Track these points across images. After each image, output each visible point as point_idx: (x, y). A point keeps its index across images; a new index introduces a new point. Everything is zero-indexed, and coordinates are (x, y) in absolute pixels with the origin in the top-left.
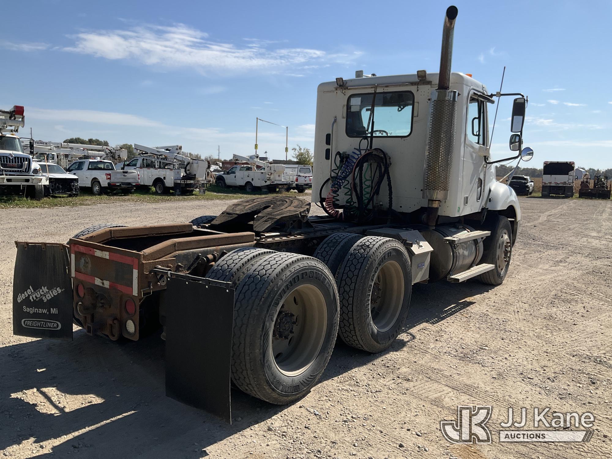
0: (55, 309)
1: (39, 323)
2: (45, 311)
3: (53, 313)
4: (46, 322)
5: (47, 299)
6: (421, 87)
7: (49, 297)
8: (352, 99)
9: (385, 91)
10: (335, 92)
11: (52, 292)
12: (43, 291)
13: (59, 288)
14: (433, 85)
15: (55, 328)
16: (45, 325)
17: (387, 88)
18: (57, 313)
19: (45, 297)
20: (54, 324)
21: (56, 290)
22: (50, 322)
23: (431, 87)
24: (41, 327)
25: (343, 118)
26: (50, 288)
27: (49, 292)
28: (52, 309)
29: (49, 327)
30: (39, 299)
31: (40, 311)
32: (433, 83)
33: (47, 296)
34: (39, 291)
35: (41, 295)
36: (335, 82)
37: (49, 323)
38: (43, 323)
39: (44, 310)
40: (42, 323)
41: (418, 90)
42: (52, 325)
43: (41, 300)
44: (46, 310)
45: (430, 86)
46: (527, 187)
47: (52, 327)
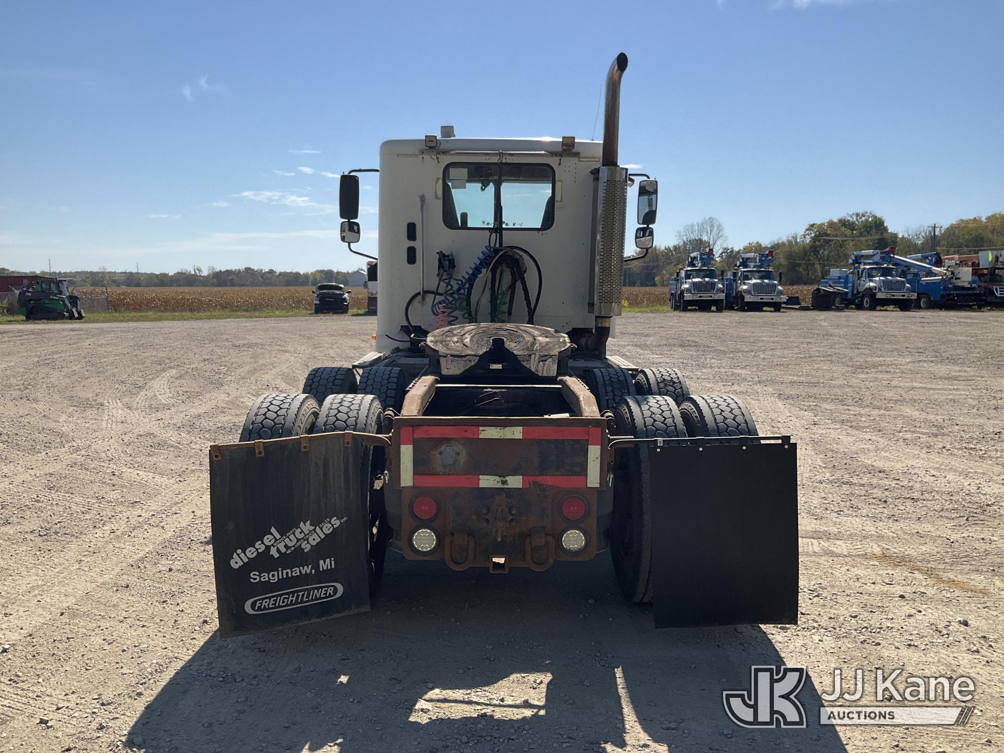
0: (328, 561)
1: (293, 597)
2: (307, 570)
3: (325, 568)
4: (309, 590)
5: (312, 546)
6: (566, 160)
7: (314, 540)
8: (451, 169)
9: (509, 161)
10: (420, 157)
11: (321, 529)
12: (302, 532)
13: (335, 518)
14: (582, 158)
15: (330, 596)
16: (308, 597)
17: (510, 158)
18: (333, 567)
19: (306, 542)
20: (327, 591)
21: (330, 522)
22: (318, 588)
23: (579, 161)
24: (300, 603)
25: (437, 198)
26: (317, 522)
27: (314, 530)
28: (321, 562)
29: (316, 599)
30: (293, 549)
31: (296, 572)
32: (581, 155)
33: (310, 540)
34: (294, 533)
35: (298, 540)
36: (422, 140)
37: (316, 591)
38: (303, 595)
39: (306, 567)
40: (301, 594)
41: (560, 164)
42: (323, 592)
43: (299, 549)
44: (310, 566)
45: (577, 159)
46: (345, 300)
47: (322, 596)
